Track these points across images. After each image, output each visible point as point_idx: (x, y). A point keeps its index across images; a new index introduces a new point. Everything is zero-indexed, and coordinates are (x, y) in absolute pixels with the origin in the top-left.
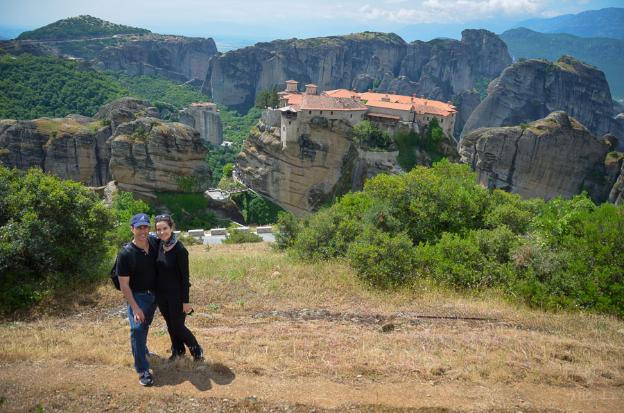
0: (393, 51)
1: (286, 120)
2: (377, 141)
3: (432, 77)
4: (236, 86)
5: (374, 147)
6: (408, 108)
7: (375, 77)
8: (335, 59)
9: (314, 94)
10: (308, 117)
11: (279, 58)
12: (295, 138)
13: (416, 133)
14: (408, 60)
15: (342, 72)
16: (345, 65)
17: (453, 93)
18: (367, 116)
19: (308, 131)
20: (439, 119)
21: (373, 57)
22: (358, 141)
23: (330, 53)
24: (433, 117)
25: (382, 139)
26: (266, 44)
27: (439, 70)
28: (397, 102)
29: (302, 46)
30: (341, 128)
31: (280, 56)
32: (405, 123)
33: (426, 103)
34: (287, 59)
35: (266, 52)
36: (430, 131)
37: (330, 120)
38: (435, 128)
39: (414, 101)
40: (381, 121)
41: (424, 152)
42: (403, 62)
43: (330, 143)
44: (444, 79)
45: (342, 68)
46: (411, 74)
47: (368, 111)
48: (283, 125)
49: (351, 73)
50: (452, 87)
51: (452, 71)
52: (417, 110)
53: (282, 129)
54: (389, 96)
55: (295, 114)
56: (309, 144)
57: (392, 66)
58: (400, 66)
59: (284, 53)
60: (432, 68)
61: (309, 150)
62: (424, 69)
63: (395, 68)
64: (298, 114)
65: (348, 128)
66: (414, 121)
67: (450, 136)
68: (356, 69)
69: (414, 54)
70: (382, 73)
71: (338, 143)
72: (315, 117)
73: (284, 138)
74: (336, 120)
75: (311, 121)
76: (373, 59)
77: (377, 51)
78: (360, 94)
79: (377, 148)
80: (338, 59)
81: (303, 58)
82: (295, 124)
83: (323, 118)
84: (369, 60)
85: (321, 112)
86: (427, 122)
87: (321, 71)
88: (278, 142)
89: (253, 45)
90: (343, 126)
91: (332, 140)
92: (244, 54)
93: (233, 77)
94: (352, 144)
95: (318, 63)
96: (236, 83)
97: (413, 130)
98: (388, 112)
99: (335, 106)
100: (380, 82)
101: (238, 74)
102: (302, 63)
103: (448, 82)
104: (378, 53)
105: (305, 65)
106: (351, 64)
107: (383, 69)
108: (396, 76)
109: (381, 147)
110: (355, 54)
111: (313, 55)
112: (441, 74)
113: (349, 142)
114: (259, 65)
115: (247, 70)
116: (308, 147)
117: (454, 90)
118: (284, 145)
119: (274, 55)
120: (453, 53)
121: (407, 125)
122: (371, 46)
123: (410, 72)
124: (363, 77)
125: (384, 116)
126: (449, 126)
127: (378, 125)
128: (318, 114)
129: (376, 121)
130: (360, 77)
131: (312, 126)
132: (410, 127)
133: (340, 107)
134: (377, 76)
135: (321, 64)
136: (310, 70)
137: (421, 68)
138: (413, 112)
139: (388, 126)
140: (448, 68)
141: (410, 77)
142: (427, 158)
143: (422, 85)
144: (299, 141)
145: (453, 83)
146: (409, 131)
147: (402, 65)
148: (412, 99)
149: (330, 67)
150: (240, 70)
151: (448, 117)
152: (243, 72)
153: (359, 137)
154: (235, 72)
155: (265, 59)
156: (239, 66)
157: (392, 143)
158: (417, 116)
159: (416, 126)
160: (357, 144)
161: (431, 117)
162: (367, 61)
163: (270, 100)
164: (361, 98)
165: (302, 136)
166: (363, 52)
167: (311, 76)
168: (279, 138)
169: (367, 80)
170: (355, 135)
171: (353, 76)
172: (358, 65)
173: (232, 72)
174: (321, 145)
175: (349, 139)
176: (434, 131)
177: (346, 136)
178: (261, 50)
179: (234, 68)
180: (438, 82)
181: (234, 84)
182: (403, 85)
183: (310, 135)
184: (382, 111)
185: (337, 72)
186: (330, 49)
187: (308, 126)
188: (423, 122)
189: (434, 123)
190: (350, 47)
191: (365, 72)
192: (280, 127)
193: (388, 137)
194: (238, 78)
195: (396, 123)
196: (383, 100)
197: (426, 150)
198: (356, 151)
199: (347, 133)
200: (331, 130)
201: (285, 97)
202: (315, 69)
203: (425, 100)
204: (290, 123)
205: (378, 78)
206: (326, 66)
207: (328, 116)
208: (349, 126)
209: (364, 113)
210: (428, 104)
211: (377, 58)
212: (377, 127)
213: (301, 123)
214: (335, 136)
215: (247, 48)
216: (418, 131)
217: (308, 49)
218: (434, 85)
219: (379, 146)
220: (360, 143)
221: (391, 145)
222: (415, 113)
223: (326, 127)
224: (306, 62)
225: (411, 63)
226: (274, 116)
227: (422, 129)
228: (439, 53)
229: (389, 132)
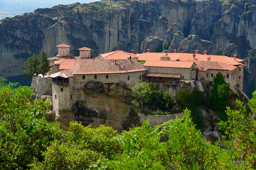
0: (181, 11)
1: (57, 87)
2: (158, 103)
3: (226, 34)
4: (16, 56)
5: (156, 110)
6: (189, 65)
7: (164, 38)
8: (120, 23)
9: (89, 58)
10: (81, 83)
11: (61, 24)
12: (68, 106)
13: (200, 92)
14: (197, 18)
15: (129, 35)
16: (132, 28)
17: (250, 48)
18: (145, 77)
19: (83, 98)
20: (224, 74)
21: (160, 17)
22: (137, 104)
23: (116, 16)
24: (217, 72)
25: (164, 100)
26: (47, 10)
27: (232, 26)
28: (178, 60)
29: (86, 10)
30: (118, 92)
31: (63, 22)
32: (187, 82)
33: (209, 59)
34: (70, 25)
35: (48, 19)
36: (216, 88)
37: (106, 84)
38: (221, 84)
39: (196, 57)
40: (161, 82)
41: (211, 112)
42: (193, 20)
43: (108, 109)
44: (239, 34)
45: (129, 32)
46: (203, 32)
47: (146, 72)
48: (54, 93)
49: (139, 35)
50: (249, 42)
51: (247, 25)
52: (199, 66)
53: (54, 97)
54: (170, 55)
55: (67, 80)
56: (85, 111)
57: (181, 26)
58: (190, 25)
59: (66, 19)
60: (225, 24)
61: (85, 118)
62: (216, 26)
63: (185, 28)
64: (70, 80)
65: (126, 91)
66: (197, 79)
67: (239, 92)
68: (144, 32)
69: (204, 11)
70: (171, 34)
71: (117, 108)
72: (90, 82)
73: (56, 108)
74: (112, 83)
75: (85, 86)
76: (160, 19)
77: (165, 11)
78: (138, 55)
79: (158, 111)
80: (124, 22)
81: (87, 23)
82: (67, 91)
83: (98, 83)
84: (156, 21)
85: (96, 76)
86: (211, 79)
87: (107, 36)
88: (50, 112)
89: (33, 12)
90: (121, 90)
91: (109, 106)
92: (23, 21)
93: (11, 46)
94: (131, 108)
95: (103, 27)
96: (15, 52)
97: (196, 89)
98: (168, 71)
99: (110, 68)
100: (170, 43)
101: (17, 43)
102: (86, 29)
103: (243, 37)
104: (166, 13)
105: (90, 30)
106: (138, 27)
107: (172, 30)
108: (186, 35)
109: (164, 109)
110: (142, 16)
111: (98, 20)
112: (235, 30)
113: (129, 107)
114: (41, 32)
115: (27, 38)
116: (84, 116)
117: (251, 45)
118: (57, 115)
119: (56, 21)
120: (247, 6)
121: (189, 84)
122: (158, 7)
123: (201, 30)
124: (151, 40)
125: (164, 76)
126: (237, 81)
127: (158, 86)
128: (92, 78)
129: (156, 82)
130: (148, 39)
131: (87, 91)
132: (193, 85)
133: (115, 70)
134: (166, 36)
135: (107, 29)
136: (95, 35)
137: (213, 25)
138: (195, 70)
139: (168, 86)
140: (242, 22)
141: (201, 35)
142: (215, 117)
143: (215, 43)
144: (73, 109)
145: (249, 38)
146: (192, 90)
147: (192, 24)
148: (194, 56)
149: (117, 31)
150: (19, 39)
151: (234, 72)
152: (23, 40)
153: (138, 100)
154: (14, 41)
155: (47, 26)
156: (18, 34)
157: (175, 104)
158: (200, 73)
159: (200, 84)
160: (136, 108)
161: (215, 73)
162: (155, 22)
163: (39, 67)
164: (139, 59)
165: (77, 104)
166: (150, 13)
167: (96, 41)
168: (51, 108)
169: (156, 42)
170: (133, 98)
171: (141, 39)
172: (145, 27)
173: (11, 41)
174: (97, 111)
175: (128, 103)
176: (220, 88)
177: (125, 100)
178: (42, 17)
179: (13, 36)
180: (232, 38)
181: (14, 54)
182: (194, 44)
183: (85, 102)
184: (162, 71)
185: (124, 36)
186: (115, 12)
187: (82, 92)
188: (206, 79)
189: (220, 78)
190: (135, 9)
191: (154, 35)
192: (51, 95)
193: (170, 98)
194: (18, 47)
195: (177, 83)
196: (162, 59)
197: (213, 110)
198: (136, 115)
199: (126, 97)
200: (108, 95)
201: (56, 62)
202: (101, 34)
203: (208, 56)
204: (62, 90)
205: (168, 39)
206: (112, 30)
207: (103, 80)
208: (127, 89)
209: (142, 74)
210: (211, 60)
211: (164, 19)
212: (157, 88)
213: (74, 89)
214: (112, 101)
215: (25, 14)
216: (201, 89)
217: (92, 14)
218: (228, 42)
219: (160, 109)
220: (140, 106)
221: (174, 107)
222: (197, 70)
223: (102, 92)
224: (91, 27)
225: (202, 21)
226: (44, 82)
227: (207, 86)
228: (231, 7)
229: (171, 93)
